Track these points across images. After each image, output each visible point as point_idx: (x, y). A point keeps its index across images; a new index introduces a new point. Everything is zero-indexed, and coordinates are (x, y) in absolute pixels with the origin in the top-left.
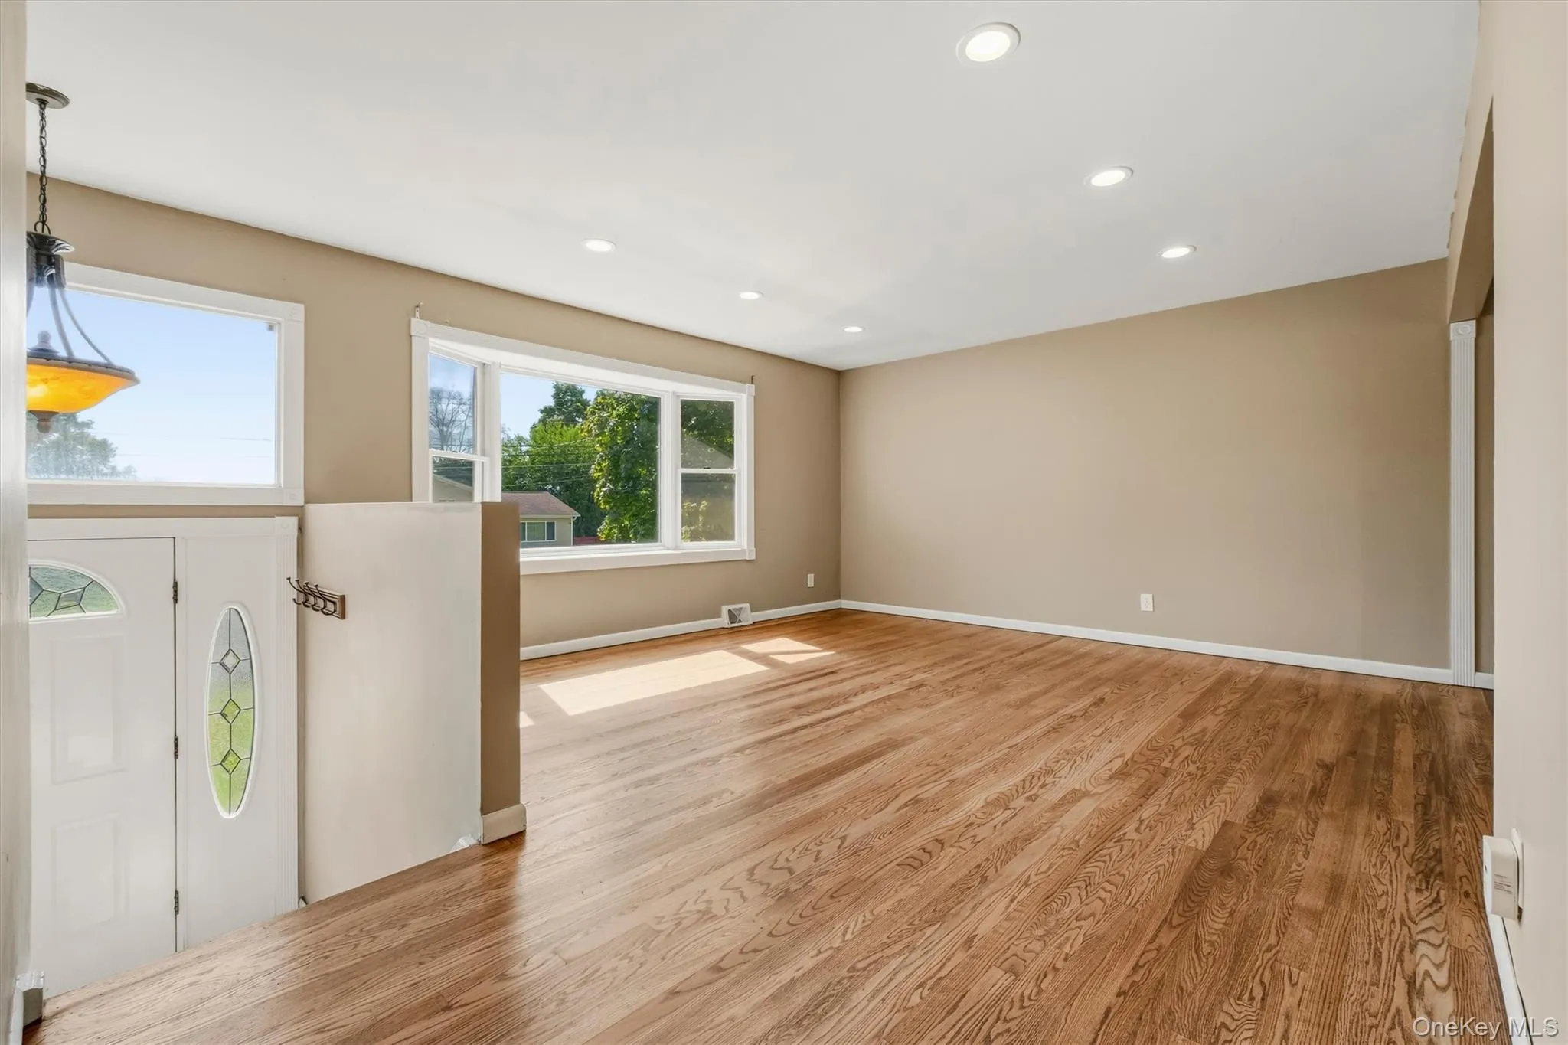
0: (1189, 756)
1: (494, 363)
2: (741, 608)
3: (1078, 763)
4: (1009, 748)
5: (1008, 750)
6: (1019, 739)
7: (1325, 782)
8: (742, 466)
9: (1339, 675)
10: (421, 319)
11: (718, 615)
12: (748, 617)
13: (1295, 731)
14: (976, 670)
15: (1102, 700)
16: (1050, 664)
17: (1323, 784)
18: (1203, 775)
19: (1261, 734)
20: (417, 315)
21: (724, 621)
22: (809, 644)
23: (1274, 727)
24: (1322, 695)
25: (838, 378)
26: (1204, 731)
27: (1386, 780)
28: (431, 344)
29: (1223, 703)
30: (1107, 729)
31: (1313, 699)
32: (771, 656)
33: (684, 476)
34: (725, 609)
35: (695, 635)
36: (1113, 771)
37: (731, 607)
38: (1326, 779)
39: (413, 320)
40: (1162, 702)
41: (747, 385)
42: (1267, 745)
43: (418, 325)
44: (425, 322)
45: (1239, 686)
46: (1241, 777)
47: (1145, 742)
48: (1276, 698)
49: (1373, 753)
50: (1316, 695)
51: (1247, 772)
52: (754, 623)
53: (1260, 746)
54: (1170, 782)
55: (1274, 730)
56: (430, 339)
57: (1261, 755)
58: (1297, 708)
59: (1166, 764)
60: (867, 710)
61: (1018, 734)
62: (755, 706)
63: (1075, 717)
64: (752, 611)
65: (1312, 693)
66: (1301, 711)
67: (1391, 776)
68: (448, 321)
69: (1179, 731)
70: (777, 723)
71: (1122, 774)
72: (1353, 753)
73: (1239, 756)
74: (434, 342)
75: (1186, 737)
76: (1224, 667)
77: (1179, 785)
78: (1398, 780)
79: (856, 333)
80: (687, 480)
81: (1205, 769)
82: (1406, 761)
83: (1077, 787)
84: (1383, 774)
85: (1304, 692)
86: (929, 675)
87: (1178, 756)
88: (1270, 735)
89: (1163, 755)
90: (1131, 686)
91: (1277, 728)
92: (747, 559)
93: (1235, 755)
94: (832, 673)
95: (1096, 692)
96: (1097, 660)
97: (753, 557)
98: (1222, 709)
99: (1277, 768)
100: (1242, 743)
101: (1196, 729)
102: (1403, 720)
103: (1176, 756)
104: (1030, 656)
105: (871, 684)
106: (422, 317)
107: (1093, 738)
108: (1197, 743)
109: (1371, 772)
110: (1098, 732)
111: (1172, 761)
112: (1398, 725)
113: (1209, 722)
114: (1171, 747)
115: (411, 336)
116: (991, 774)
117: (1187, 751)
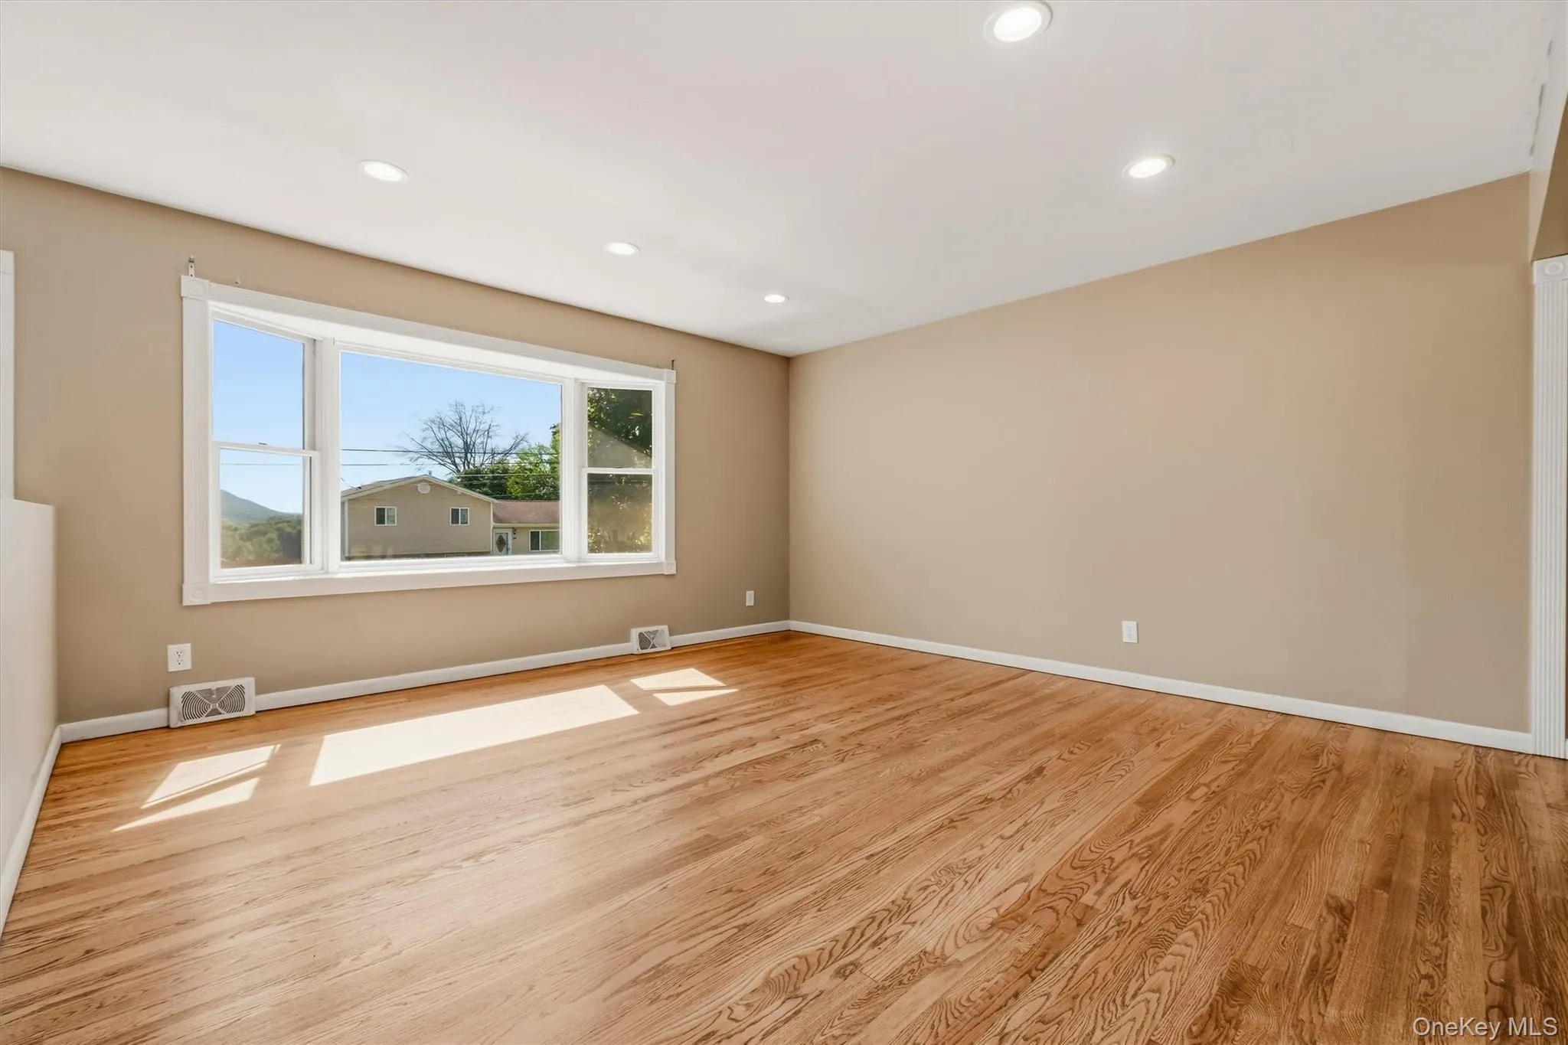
0: (1130, 880)
1: (325, 338)
2: (657, 631)
3: (956, 890)
4: (868, 858)
5: (865, 861)
6: (890, 841)
7: (1335, 946)
8: (659, 465)
9: (1375, 733)
10: (196, 277)
11: (626, 639)
12: (666, 640)
13: (1301, 833)
14: (897, 719)
15: (1040, 771)
16: (996, 710)
17: (1332, 949)
18: (1140, 925)
19: (1250, 837)
20: (192, 271)
21: (633, 646)
22: (715, 678)
23: (1270, 825)
24: (1348, 769)
25: (786, 364)
26: (1164, 833)
27: (1436, 944)
28: (211, 309)
29: (1206, 779)
30: (1026, 824)
31: (1334, 774)
32: (656, 695)
33: (591, 476)
34: (635, 633)
35: (587, 664)
36: (1002, 911)
37: (643, 630)
38: (1338, 941)
39: (184, 278)
40: (1122, 776)
41: (665, 370)
42: (1255, 861)
43: (190, 285)
44: (202, 280)
45: (1235, 751)
46: (1201, 932)
47: (1071, 852)
48: (1282, 771)
49: (1416, 882)
50: (1339, 768)
51: (1211, 918)
52: (672, 648)
53: (1242, 864)
54: (1085, 938)
55: (1270, 830)
56: (211, 303)
57: (1241, 882)
58: (1309, 790)
59: (1088, 899)
60: (712, 783)
61: (894, 831)
62: (571, 773)
63: (991, 800)
64: (671, 634)
65: (1333, 765)
66: (1314, 795)
67: (1444, 936)
68: (239, 282)
69: (1128, 832)
70: (578, 802)
71: (1010, 920)
72: (1385, 883)
73: (1207, 883)
74: (213, 305)
75: (1137, 841)
76: (1223, 717)
77: (1095, 947)
78: (1457, 944)
79: (776, 304)
80: (594, 480)
81: (1146, 910)
82: (1467, 901)
83: (929, 949)
84: (1431, 932)
85: (1323, 761)
86: (833, 726)
87: (1113, 880)
88: (1262, 841)
89: (1089, 880)
90: (1089, 747)
91: (1274, 827)
92: (666, 573)
93: (1201, 881)
94: (714, 720)
95: (1036, 758)
96: (1060, 705)
97: (673, 571)
98: (1201, 792)
99: (1260, 915)
100: (1218, 856)
101: (1156, 826)
102: (1463, 815)
103: (1109, 881)
104: (977, 699)
105: (750, 738)
106: (198, 275)
107: (998, 842)
108: (1149, 855)
109: (1412, 927)
110: (1009, 830)
111: (1099, 893)
112: (1457, 826)
113: (1178, 814)
114: (1107, 863)
115: (182, 298)
116: (813, 912)
117: (1130, 872)
